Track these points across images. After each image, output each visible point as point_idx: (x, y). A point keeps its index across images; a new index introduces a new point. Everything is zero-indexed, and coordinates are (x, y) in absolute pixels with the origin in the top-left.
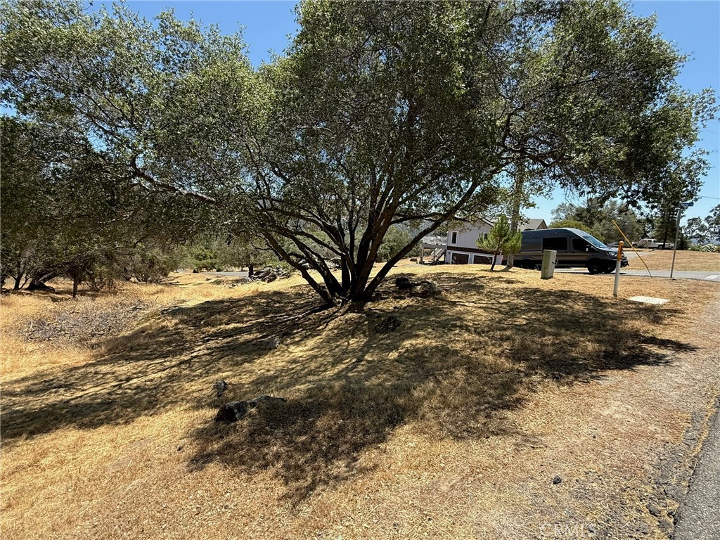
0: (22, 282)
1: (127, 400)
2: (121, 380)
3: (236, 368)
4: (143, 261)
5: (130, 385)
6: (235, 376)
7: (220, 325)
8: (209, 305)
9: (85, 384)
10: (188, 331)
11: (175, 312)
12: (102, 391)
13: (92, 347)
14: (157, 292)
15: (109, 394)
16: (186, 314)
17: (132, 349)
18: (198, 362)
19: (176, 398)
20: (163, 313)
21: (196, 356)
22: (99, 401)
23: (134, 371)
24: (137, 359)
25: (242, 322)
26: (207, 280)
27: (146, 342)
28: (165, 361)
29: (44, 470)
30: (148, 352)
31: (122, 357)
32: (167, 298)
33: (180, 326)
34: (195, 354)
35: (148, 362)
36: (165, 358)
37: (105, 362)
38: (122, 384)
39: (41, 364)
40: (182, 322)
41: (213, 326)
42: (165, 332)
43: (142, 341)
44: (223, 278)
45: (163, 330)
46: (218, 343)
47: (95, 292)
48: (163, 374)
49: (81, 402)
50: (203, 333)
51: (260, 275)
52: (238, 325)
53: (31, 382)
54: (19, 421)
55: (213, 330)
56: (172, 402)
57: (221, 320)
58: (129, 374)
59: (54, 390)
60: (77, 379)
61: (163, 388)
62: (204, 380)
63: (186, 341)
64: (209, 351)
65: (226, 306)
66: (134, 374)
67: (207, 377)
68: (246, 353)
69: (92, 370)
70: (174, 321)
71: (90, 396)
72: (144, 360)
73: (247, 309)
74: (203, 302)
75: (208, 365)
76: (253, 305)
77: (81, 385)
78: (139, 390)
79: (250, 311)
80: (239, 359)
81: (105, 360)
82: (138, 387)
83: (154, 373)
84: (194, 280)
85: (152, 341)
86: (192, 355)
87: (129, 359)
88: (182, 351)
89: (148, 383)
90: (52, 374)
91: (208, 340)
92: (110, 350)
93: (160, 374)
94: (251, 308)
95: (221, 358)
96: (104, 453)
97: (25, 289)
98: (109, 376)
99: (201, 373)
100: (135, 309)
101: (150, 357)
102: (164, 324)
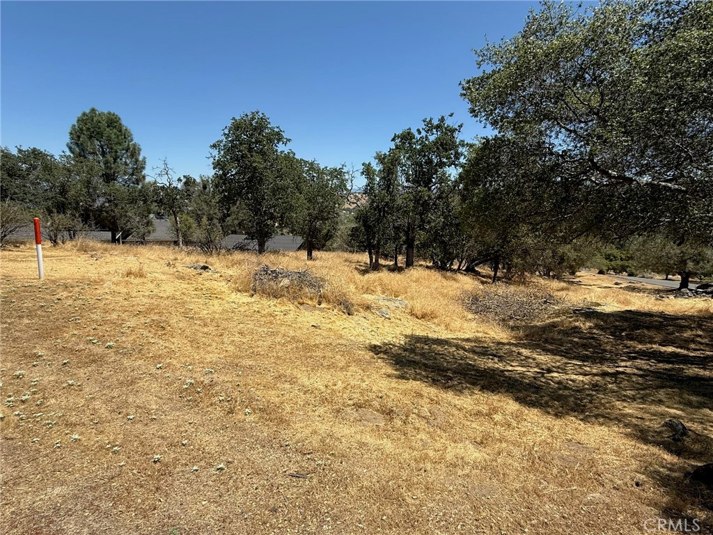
0: (462, 265)
1: (552, 392)
2: (543, 369)
3: (690, 410)
4: (553, 257)
5: (552, 377)
6: (692, 420)
7: (650, 343)
8: (632, 316)
9: (512, 361)
10: (606, 339)
11: (589, 314)
12: (528, 373)
13: (512, 328)
14: (562, 289)
15: (535, 378)
16: (602, 320)
17: (546, 341)
18: (627, 380)
19: (609, 413)
20: (575, 313)
21: (623, 373)
22: (527, 381)
23: (554, 365)
24: (554, 352)
25: (688, 349)
26: (616, 284)
27: (559, 337)
28: (585, 366)
29: (495, 424)
30: (563, 348)
31: (538, 346)
32: (575, 298)
33: (595, 331)
34: (621, 369)
35: (566, 361)
36: (583, 361)
37: (525, 346)
38: (544, 373)
39: (478, 332)
40: (597, 326)
41: (640, 342)
42: (578, 332)
43: (556, 336)
44: (639, 285)
45: (576, 330)
46: (651, 366)
47: (508, 280)
48: (586, 379)
49: (514, 376)
50: (628, 347)
51: (709, 290)
52: (679, 350)
53: (473, 344)
54: (473, 373)
55: (640, 346)
56: (603, 416)
57: (650, 337)
58: (549, 365)
59: (491, 357)
60: (505, 354)
61: (588, 395)
62: (642, 406)
63: (606, 351)
64: (641, 373)
65: (656, 321)
66: (554, 367)
67: (643, 404)
68: (704, 395)
69: (514, 349)
70: (588, 324)
71: (519, 374)
72: (561, 356)
73: (694, 332)
74: (623, 310)
75: (642, 389)
76: (703, 330)
77: (508, 360)
78: (561, 386)
79: (700, 336)
80: (694, 399)
81: (524, 344)
82: (559, 383)
83: (575, 375)
84: (599, 282)
85: (565, 339)
86: (618, 369)
87: (546, 351)
88: (602, 360)
89: (570, 382)
90: (485, 342)
91: (635, 358)
92: (527, 336)
93: (581, 378)
94: (700, 333)
95: (663, 387)
96: (543, 437)
97: (464, 270)
98: (530, 360)
99: (633, 395)
100: (545, 302)
101: (566, 354)
102: (577, 324)
